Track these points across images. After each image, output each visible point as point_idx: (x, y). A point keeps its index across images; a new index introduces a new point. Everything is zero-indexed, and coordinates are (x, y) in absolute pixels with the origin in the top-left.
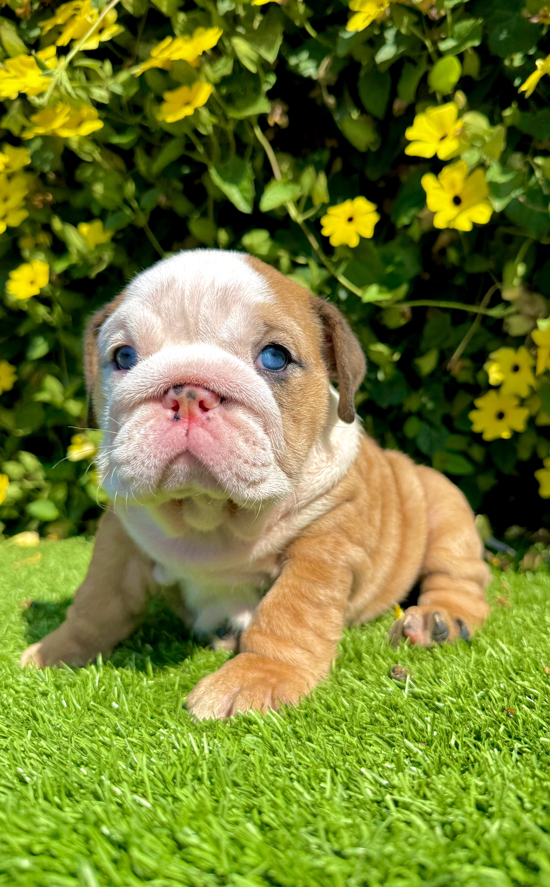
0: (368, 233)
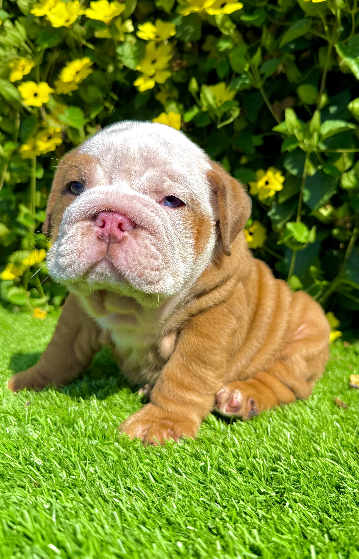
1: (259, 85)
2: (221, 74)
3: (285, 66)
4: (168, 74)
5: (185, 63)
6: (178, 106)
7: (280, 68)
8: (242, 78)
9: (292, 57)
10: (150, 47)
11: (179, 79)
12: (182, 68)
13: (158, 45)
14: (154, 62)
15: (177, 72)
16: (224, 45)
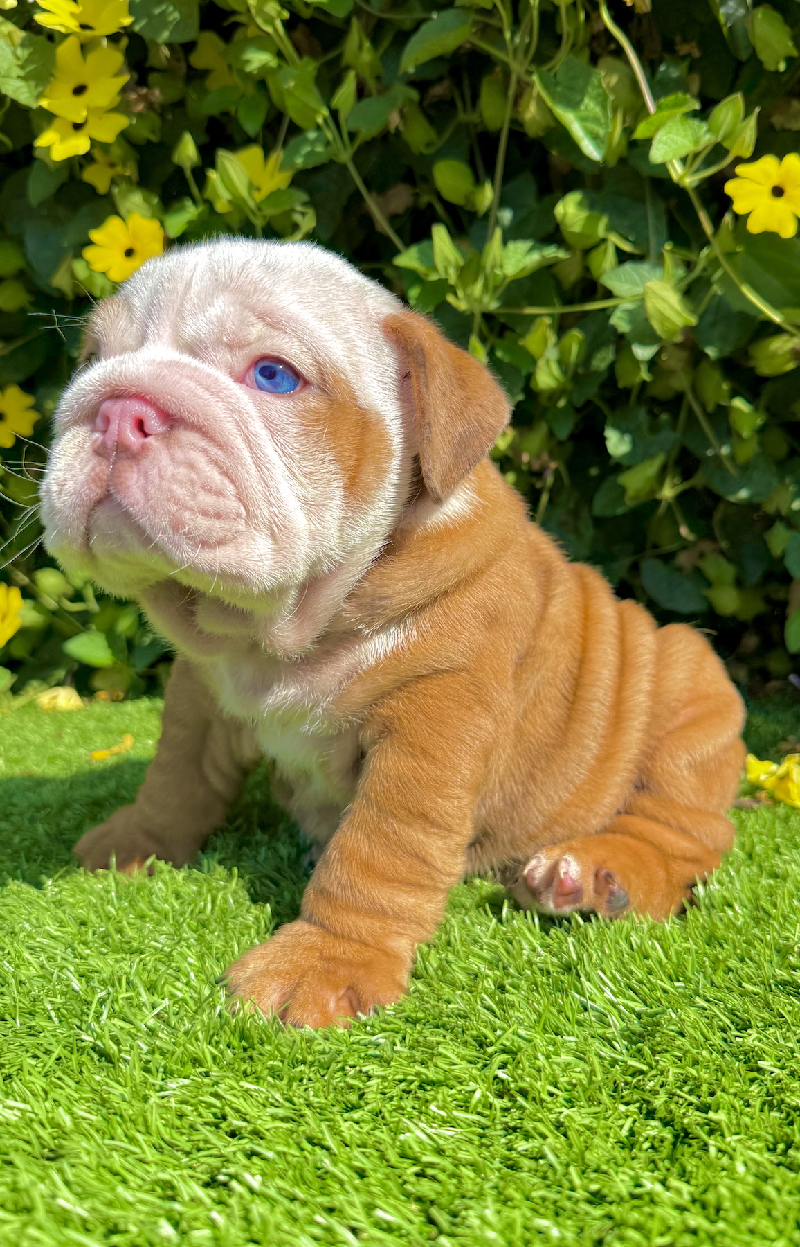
1: (345, 156)
2: (252, 125)
3: (402, 115)
4: (121, 122)
5: (157, 95)
6: (146, 200)
7: (395, 120)
8: (307, 141)
9: (414, 95)
10: (66, 51)
11: (145, 133)
12: (150, 106)
13: (85, 48)
14: (79, 90)
15: (140, 116)
16: (257, 59)
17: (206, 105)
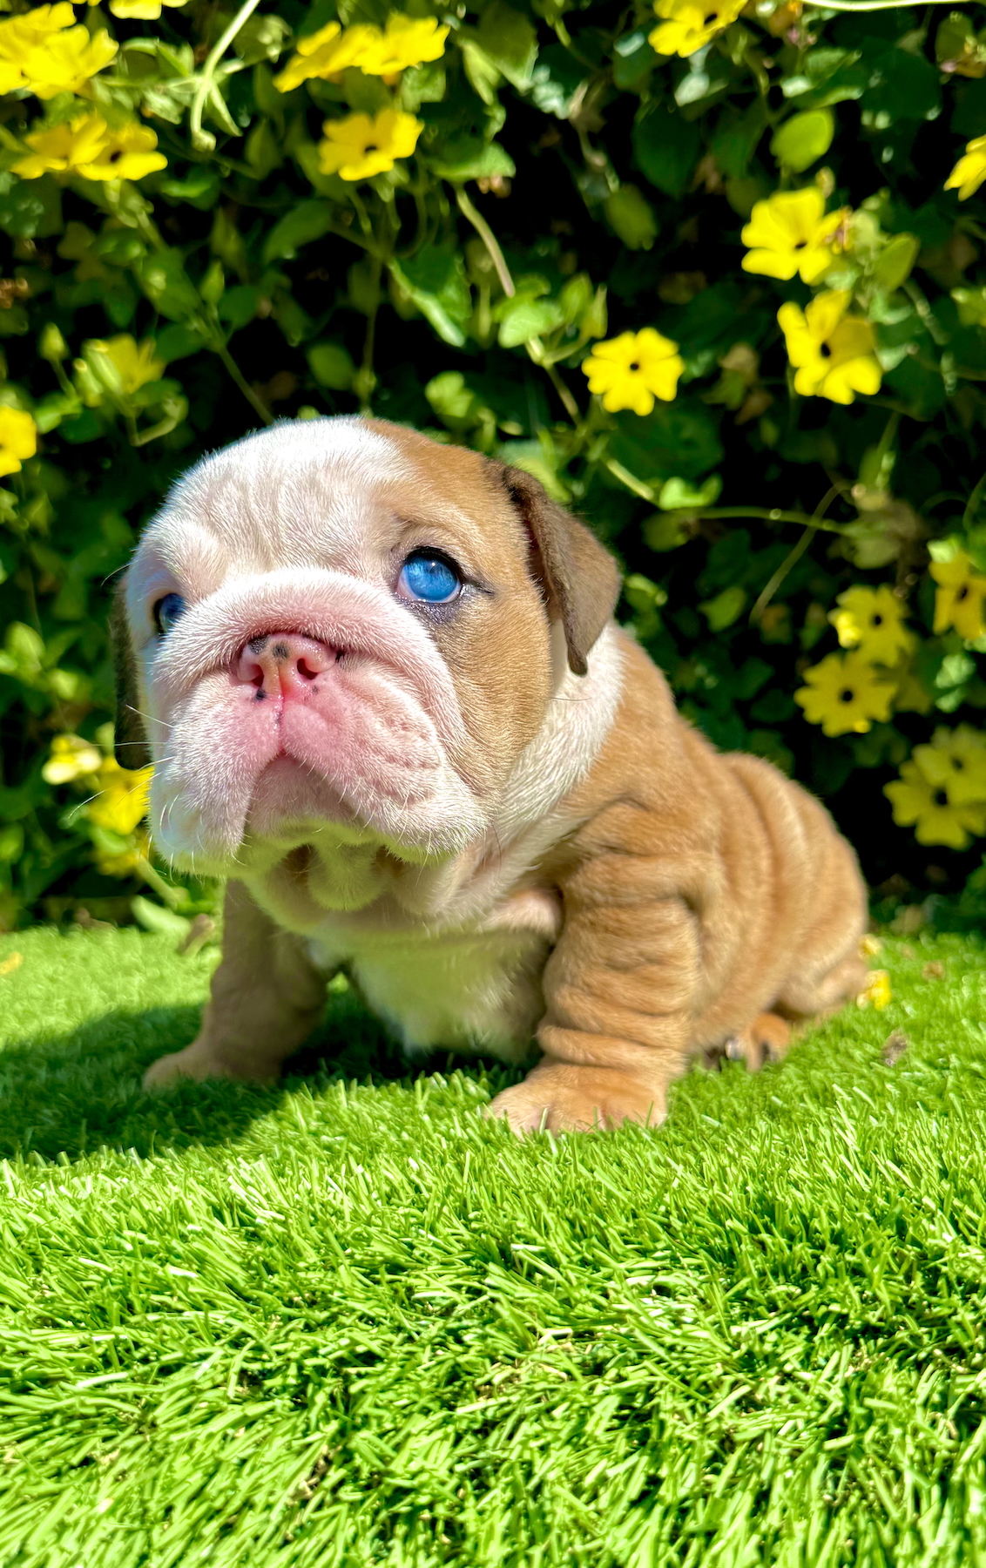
0: (668, 392)
1: (219, 344)
2: (120, 313)
3: (274, 302)
5: (24, 287)
7: (265, 307)
11: (12, 328)
12: (18, 301)
17: (74, 296)
